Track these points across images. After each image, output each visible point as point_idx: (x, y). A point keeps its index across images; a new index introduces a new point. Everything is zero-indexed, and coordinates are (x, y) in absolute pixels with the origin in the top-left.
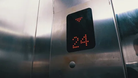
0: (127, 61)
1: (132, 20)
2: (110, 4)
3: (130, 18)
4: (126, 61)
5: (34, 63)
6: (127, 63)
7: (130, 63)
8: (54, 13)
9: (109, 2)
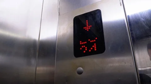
0: (140, 67)
1: (145, 23)
2: (121, 5)
3: (143, 21)
4: (138, 67)
5: (37, 69)
6: (140, 69)
7: (143, 69)
8: (59, 15)
9: (121, 3)
